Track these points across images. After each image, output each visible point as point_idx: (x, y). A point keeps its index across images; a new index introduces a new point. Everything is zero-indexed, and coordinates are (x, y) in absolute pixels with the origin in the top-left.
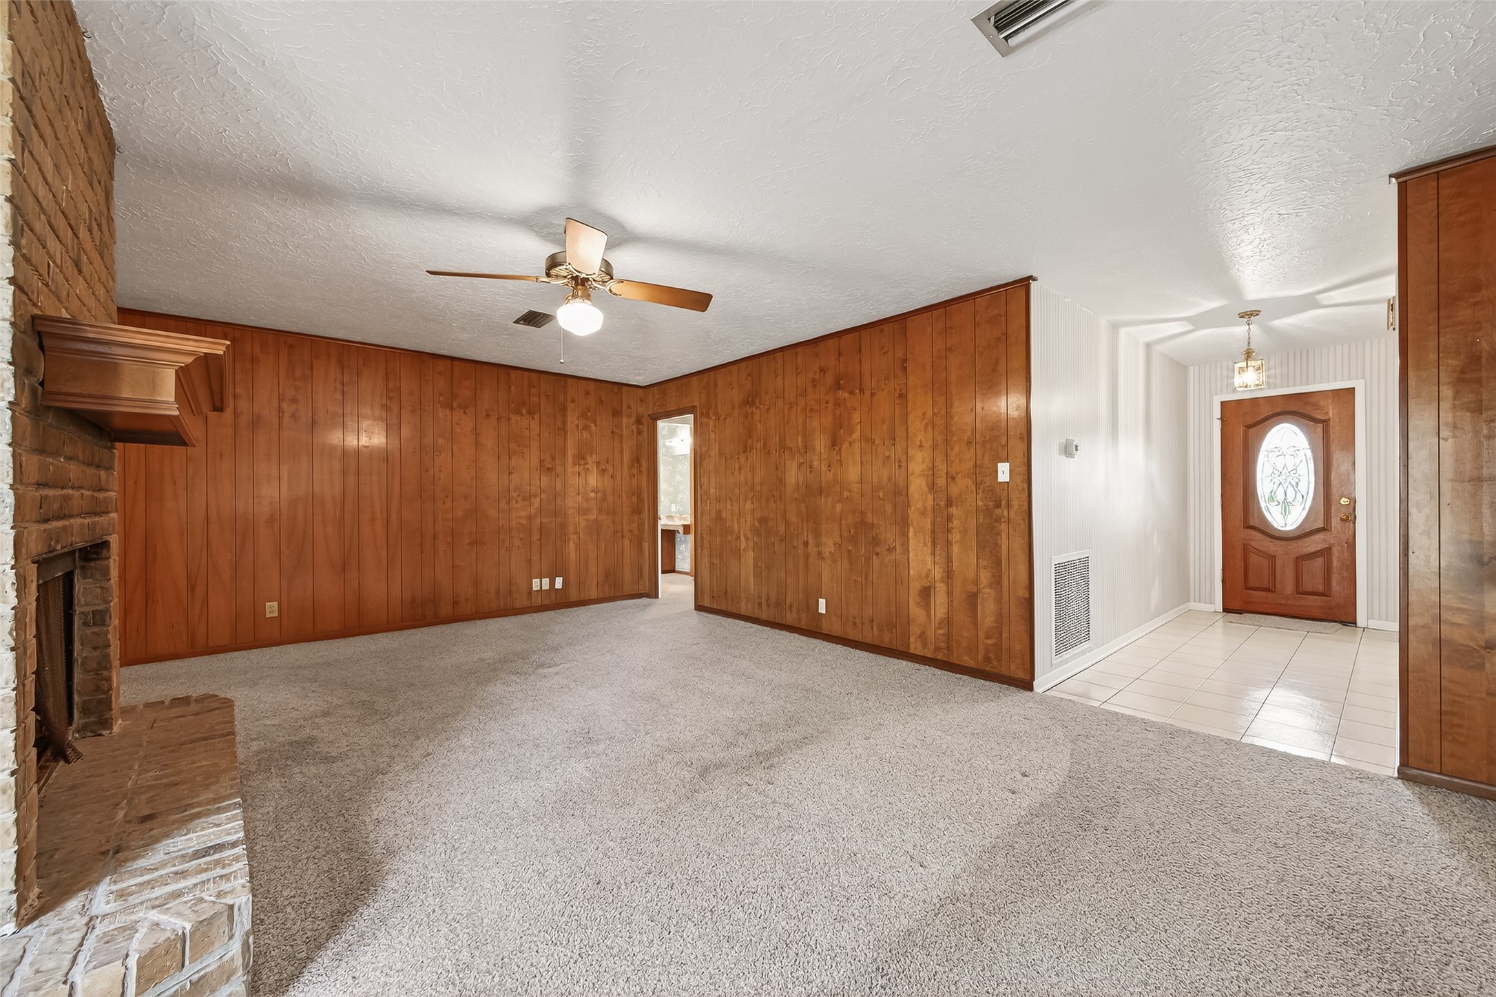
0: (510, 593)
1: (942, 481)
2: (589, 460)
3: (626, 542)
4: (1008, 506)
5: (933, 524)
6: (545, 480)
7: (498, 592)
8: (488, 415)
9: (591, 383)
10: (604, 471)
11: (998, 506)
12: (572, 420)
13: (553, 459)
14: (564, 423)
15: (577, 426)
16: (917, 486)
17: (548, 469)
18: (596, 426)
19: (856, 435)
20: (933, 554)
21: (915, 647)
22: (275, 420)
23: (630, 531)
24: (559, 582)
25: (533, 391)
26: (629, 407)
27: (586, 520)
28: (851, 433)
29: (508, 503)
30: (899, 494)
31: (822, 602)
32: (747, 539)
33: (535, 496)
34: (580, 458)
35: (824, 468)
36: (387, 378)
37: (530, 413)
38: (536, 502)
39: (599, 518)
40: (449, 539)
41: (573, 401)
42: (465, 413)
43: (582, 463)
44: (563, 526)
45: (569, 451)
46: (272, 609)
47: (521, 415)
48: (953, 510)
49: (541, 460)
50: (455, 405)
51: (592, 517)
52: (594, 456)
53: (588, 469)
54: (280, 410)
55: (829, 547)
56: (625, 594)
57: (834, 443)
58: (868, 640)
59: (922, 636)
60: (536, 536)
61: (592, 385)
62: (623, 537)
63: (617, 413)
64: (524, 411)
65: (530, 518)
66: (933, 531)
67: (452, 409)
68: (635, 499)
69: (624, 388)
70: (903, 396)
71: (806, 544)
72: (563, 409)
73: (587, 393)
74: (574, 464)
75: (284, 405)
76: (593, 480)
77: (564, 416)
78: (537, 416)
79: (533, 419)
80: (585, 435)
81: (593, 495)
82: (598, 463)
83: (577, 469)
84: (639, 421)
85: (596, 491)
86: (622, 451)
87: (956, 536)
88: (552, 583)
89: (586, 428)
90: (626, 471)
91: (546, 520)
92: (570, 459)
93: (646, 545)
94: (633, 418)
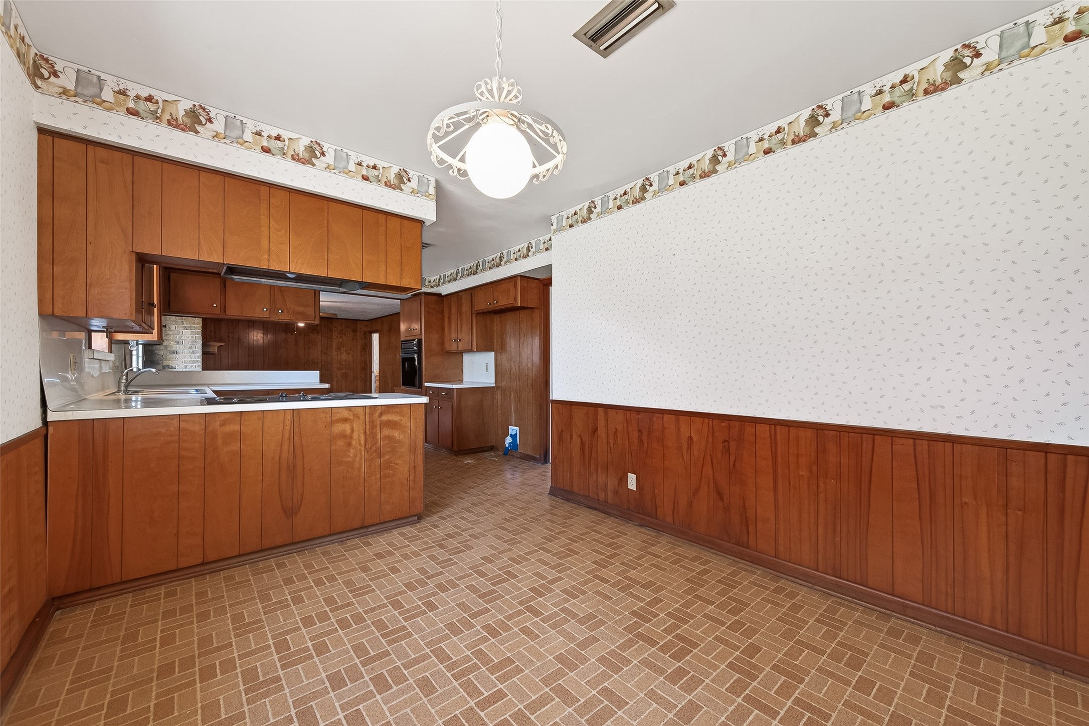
2: (342, 349)
3: (359, 381)
6: (323, 358)
9: (344, 320)
10: (349, 353)
12: (335, 334)
13: (327, 349)
14: (332, 336)
15: (337, 337)
17: (325, 353)
18: (345, 336)
23: (361, 377)
26: (360, 328)
34: (339, 348)
37: (317, 333)
43: (340, 350)
51: (344, 371)
52: (345, 348)
63: (355, 331)
64: (315, 332)
67: (287, 333)
68: (363, 364)
69: (359, 322)
72: (331, 330)
74: (336, 351)
76: (344, 356)
78: (320, 334)
80: (341, 340)
81: (344, 363)
82: (346, 351)
84: (365, 334)
89: (341, 337)
90: (357, 353)
92: (334, 350)
93: (368, 383)
94: (363, 333)
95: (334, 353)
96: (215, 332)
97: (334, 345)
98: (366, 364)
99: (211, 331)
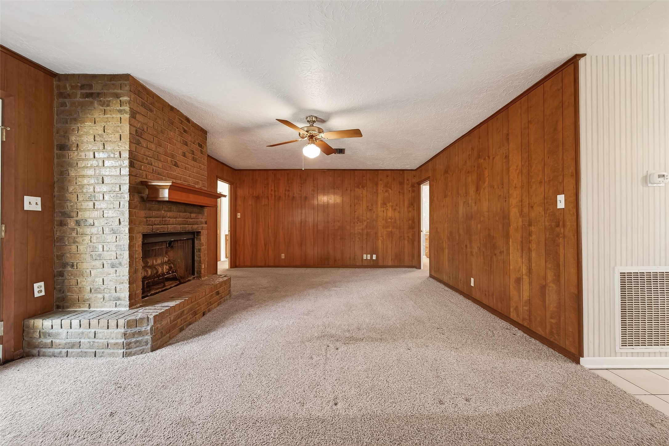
0: (355, 259)
1: (526, 210)
2: (388, 205)
3: (406, 242)
4: (564, 226)
5: (522, 237)
6: (369, 215)
7: (350, 258)
8: (347, 190)
9: (390, 171)
10: (395, 209)
11: (558, 226)
12: (381, 188)
13: (372, 205)
14: (377, 190)
15: (383, 191)
16: (514, 212)
17: (370, 209)
18: (391, 190)
19: (486, 183)
20: (522, 257)
21: (513, 316)
22: (284, 197)
23: (408, 237)
24: (374, 257)
25: (364, 178)
26: (408, 180)
27: (386, 231)
28: (484, 183)
29: (354, 223)
30: (505, 217)
31: (472, 279)
32: (446, 242)
33: (365, 221)
34: (384, 204)
35: (473, 204)
36: (314, 180)
37: (363, 187)
38: (365, 224)
39: (392, 231)
40: (333, 237)
41: (381, 180)
42: (339, 190)
43: (385, 206)
44: (376, 233)
45: (379, 202)
46: (283, 256)
47: (359, 188)
48: (533, 229)
49: (367, 206)
50: (335, 187)
51: (389, 230)
52: (390, 203)
53: (387, 209)
54: (285, 194)
55: (475, 250)
56: (405, 265)
57: (478, 189)
58: (491, 306)
59: (516, 309)
60: (365, 237)
61: (389, 172)
62: (404, 239)
63: (402, 183)
64: (360, 187)
65: (363, 229)
66: (522, 242)
67: (334, 189)
68: (410, 222)
69: (405, 171)
70: (507, 157)
71: (466, 246)
72: (377, 184)
73: (388, 176)
74: (381, 207)
75: (286, 193)
76: (390, 213)
77: (377, 187)
78: (365, 188)
79: (364, 189)
80: (387, 194)
81: (389, 220)
82: (392, 206)
83: (382, 209)
84: (413, 186)
85: (391, 218)
86: (404, 201)
87: (533, 246)
88: (372, 257)
89: (387, 191)
90: (406, 210)
91: (369, 231)
92: (379, 205)
93: (416, 243)
94: (410, 185)
95: (380, 209)
96: (275, 191)
97: (380, 202)
98: (413, 222)
99: (272, 190)
